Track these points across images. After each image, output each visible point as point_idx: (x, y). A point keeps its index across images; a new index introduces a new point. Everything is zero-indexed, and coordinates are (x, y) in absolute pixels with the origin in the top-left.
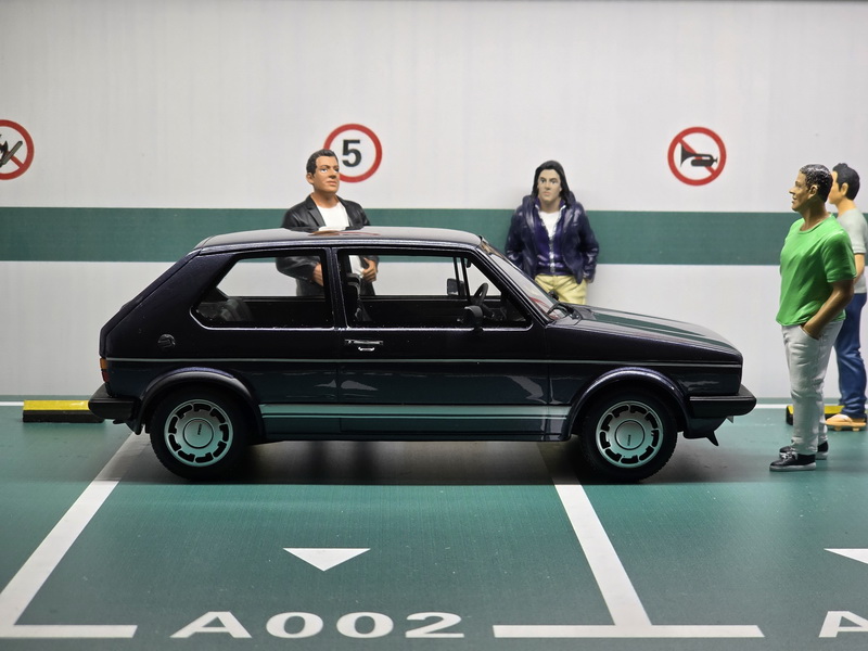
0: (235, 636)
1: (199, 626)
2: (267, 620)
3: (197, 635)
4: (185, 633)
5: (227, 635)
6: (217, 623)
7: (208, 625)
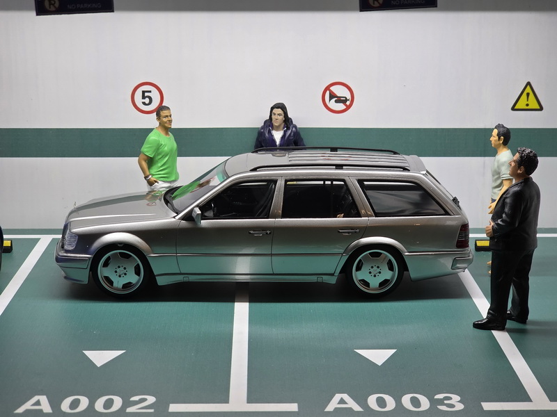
0: (45, 411)
1: (28, 406)
2: (61, 402)
3: (27, 411)
4: (20, 410)
5: (41, 410)
6: (38, 403)
7: (33, 405)
